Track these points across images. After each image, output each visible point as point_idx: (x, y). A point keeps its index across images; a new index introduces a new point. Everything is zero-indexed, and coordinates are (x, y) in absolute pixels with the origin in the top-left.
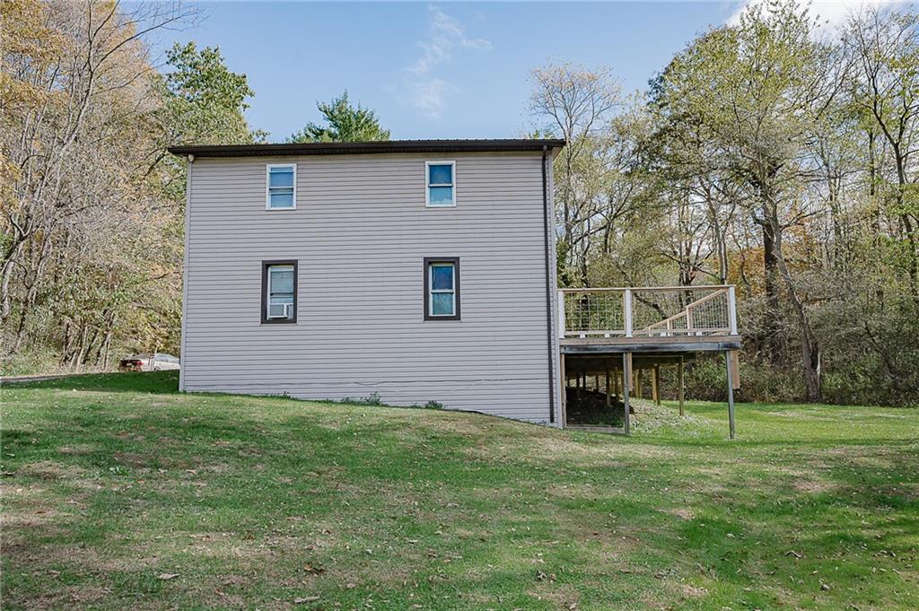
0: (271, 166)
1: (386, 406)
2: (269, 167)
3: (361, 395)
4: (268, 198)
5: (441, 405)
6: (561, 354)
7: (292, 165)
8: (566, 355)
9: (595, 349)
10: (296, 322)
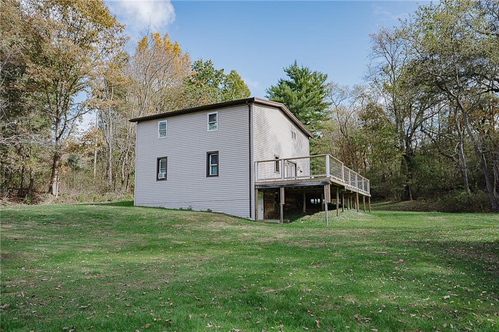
0: (160, 122)
1: (193, 211)
2: (159, 122)
3: (185, 207)
4: (159, 134)
5: (211, 211)
6: (255, 189)
7: (165, 121)
8: (258, 189)
9: (269, 186)
10: (166, 180)
